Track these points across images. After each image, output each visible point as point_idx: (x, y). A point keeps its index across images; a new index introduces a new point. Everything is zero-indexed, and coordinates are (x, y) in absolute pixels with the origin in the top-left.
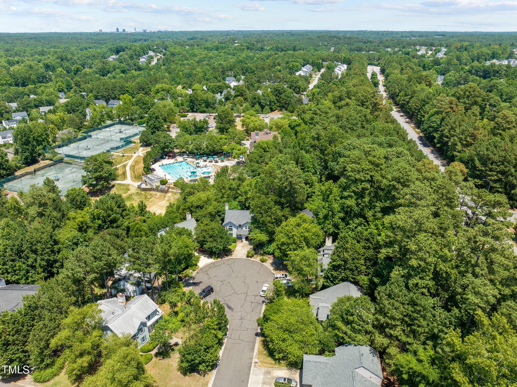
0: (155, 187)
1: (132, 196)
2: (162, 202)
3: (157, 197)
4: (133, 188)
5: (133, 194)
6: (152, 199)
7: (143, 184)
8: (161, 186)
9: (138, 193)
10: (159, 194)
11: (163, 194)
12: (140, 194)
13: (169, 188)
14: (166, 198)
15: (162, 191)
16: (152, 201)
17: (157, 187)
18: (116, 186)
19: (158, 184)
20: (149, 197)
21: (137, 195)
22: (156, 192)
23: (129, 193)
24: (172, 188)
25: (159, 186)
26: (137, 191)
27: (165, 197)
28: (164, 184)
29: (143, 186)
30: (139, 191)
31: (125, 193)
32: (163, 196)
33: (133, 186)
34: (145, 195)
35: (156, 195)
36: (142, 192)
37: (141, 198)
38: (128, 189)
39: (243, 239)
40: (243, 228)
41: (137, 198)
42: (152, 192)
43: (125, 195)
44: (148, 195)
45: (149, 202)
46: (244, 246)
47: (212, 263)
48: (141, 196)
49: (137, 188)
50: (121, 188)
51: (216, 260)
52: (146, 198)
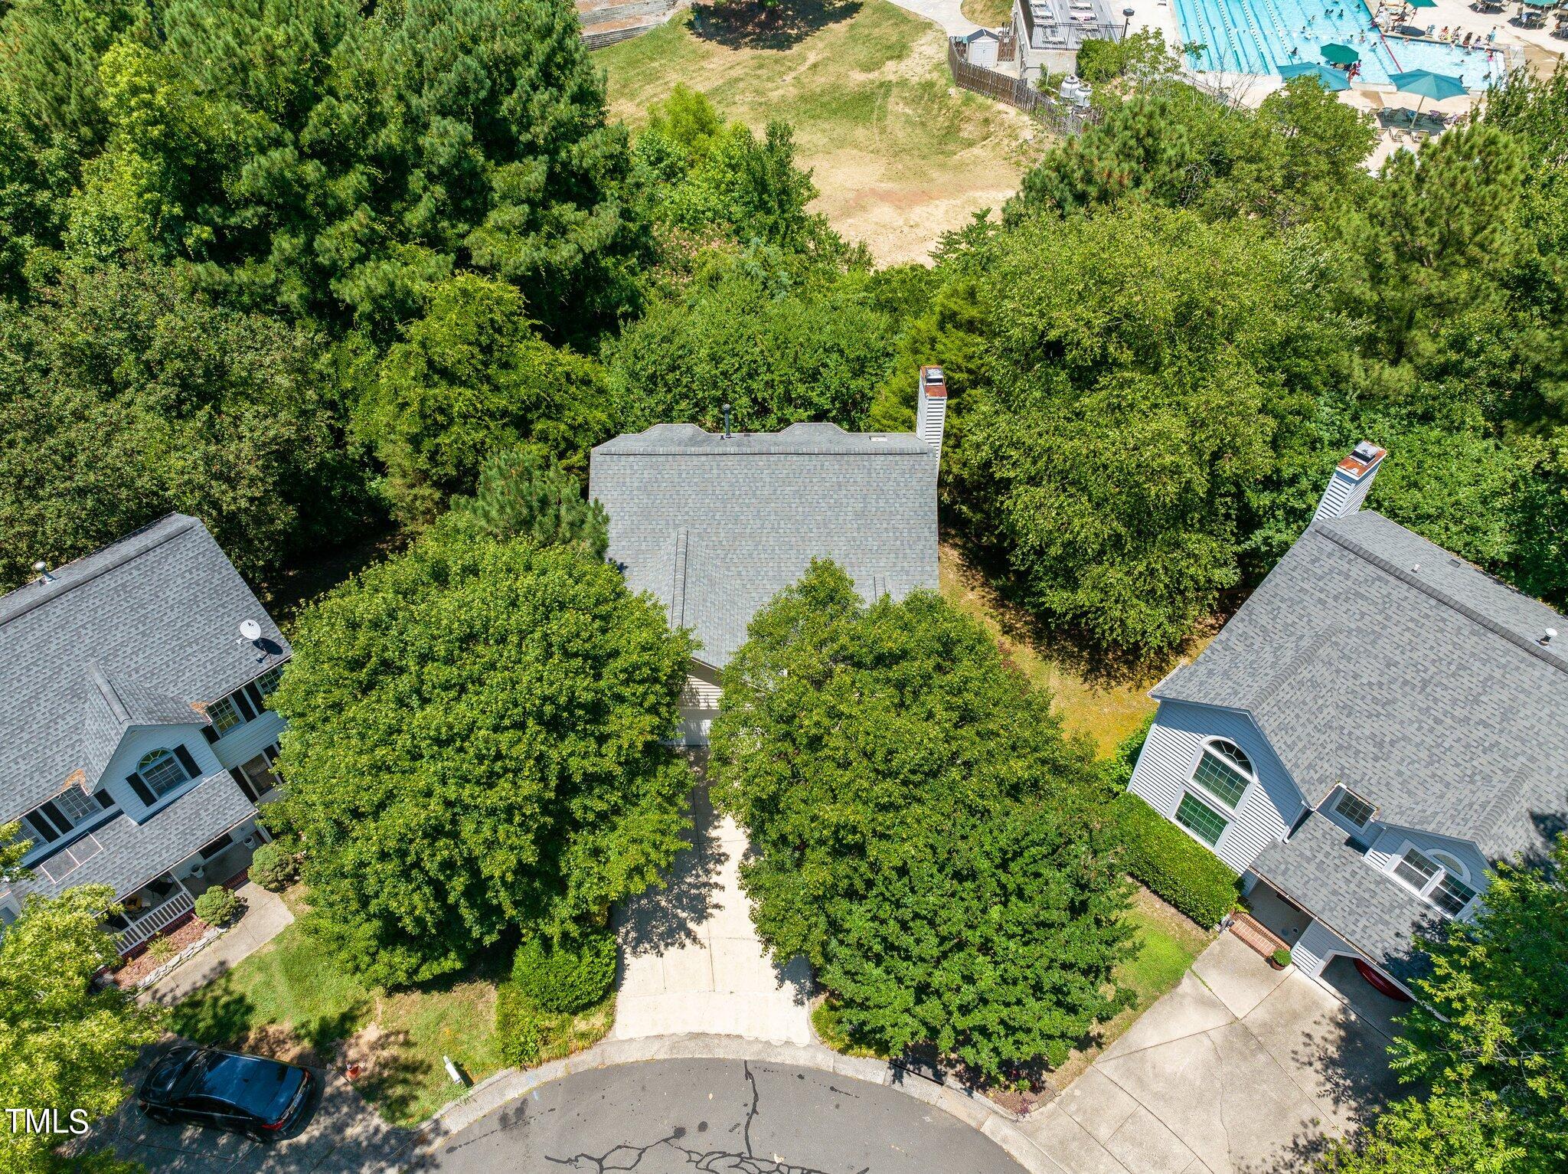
0: (1033, 79)
1: (887, 95)
5: (903, 83)
6: (976, 151)
7: (984, 40)
8: (1072, 87)
9: (930, 85)
12: (933, 98)
16: (960, 167)
17: (1050, 84)
18: (858, 17)
19: (1063, 64)
20: (968, 131)
21: (915, 101)
22: (1026, 118)
23: (891, 70)
25: (1056, 82)
26: (935, 75)
28: (1097, 78)
29: (983, 55)
30: (941, 80)
31: (867, 68)
33: (938, 36)
34: (957, 113)
35: (1013, 133)
36: (953, 91)
37: (923, 124)
38: (899, 52)
39: (1299, 952)
40: (1371, 858)
41: (904, 114)
42: (1001, 106)
43: (858, 77)
44: (969, 120)
45: (942, 166)
46: (1261, 1047)
47: (748, 1075)
48: (935, 112)
49: (943, 56)
50: (876, 32)
51: (827, 1059)
52: (951, 132)
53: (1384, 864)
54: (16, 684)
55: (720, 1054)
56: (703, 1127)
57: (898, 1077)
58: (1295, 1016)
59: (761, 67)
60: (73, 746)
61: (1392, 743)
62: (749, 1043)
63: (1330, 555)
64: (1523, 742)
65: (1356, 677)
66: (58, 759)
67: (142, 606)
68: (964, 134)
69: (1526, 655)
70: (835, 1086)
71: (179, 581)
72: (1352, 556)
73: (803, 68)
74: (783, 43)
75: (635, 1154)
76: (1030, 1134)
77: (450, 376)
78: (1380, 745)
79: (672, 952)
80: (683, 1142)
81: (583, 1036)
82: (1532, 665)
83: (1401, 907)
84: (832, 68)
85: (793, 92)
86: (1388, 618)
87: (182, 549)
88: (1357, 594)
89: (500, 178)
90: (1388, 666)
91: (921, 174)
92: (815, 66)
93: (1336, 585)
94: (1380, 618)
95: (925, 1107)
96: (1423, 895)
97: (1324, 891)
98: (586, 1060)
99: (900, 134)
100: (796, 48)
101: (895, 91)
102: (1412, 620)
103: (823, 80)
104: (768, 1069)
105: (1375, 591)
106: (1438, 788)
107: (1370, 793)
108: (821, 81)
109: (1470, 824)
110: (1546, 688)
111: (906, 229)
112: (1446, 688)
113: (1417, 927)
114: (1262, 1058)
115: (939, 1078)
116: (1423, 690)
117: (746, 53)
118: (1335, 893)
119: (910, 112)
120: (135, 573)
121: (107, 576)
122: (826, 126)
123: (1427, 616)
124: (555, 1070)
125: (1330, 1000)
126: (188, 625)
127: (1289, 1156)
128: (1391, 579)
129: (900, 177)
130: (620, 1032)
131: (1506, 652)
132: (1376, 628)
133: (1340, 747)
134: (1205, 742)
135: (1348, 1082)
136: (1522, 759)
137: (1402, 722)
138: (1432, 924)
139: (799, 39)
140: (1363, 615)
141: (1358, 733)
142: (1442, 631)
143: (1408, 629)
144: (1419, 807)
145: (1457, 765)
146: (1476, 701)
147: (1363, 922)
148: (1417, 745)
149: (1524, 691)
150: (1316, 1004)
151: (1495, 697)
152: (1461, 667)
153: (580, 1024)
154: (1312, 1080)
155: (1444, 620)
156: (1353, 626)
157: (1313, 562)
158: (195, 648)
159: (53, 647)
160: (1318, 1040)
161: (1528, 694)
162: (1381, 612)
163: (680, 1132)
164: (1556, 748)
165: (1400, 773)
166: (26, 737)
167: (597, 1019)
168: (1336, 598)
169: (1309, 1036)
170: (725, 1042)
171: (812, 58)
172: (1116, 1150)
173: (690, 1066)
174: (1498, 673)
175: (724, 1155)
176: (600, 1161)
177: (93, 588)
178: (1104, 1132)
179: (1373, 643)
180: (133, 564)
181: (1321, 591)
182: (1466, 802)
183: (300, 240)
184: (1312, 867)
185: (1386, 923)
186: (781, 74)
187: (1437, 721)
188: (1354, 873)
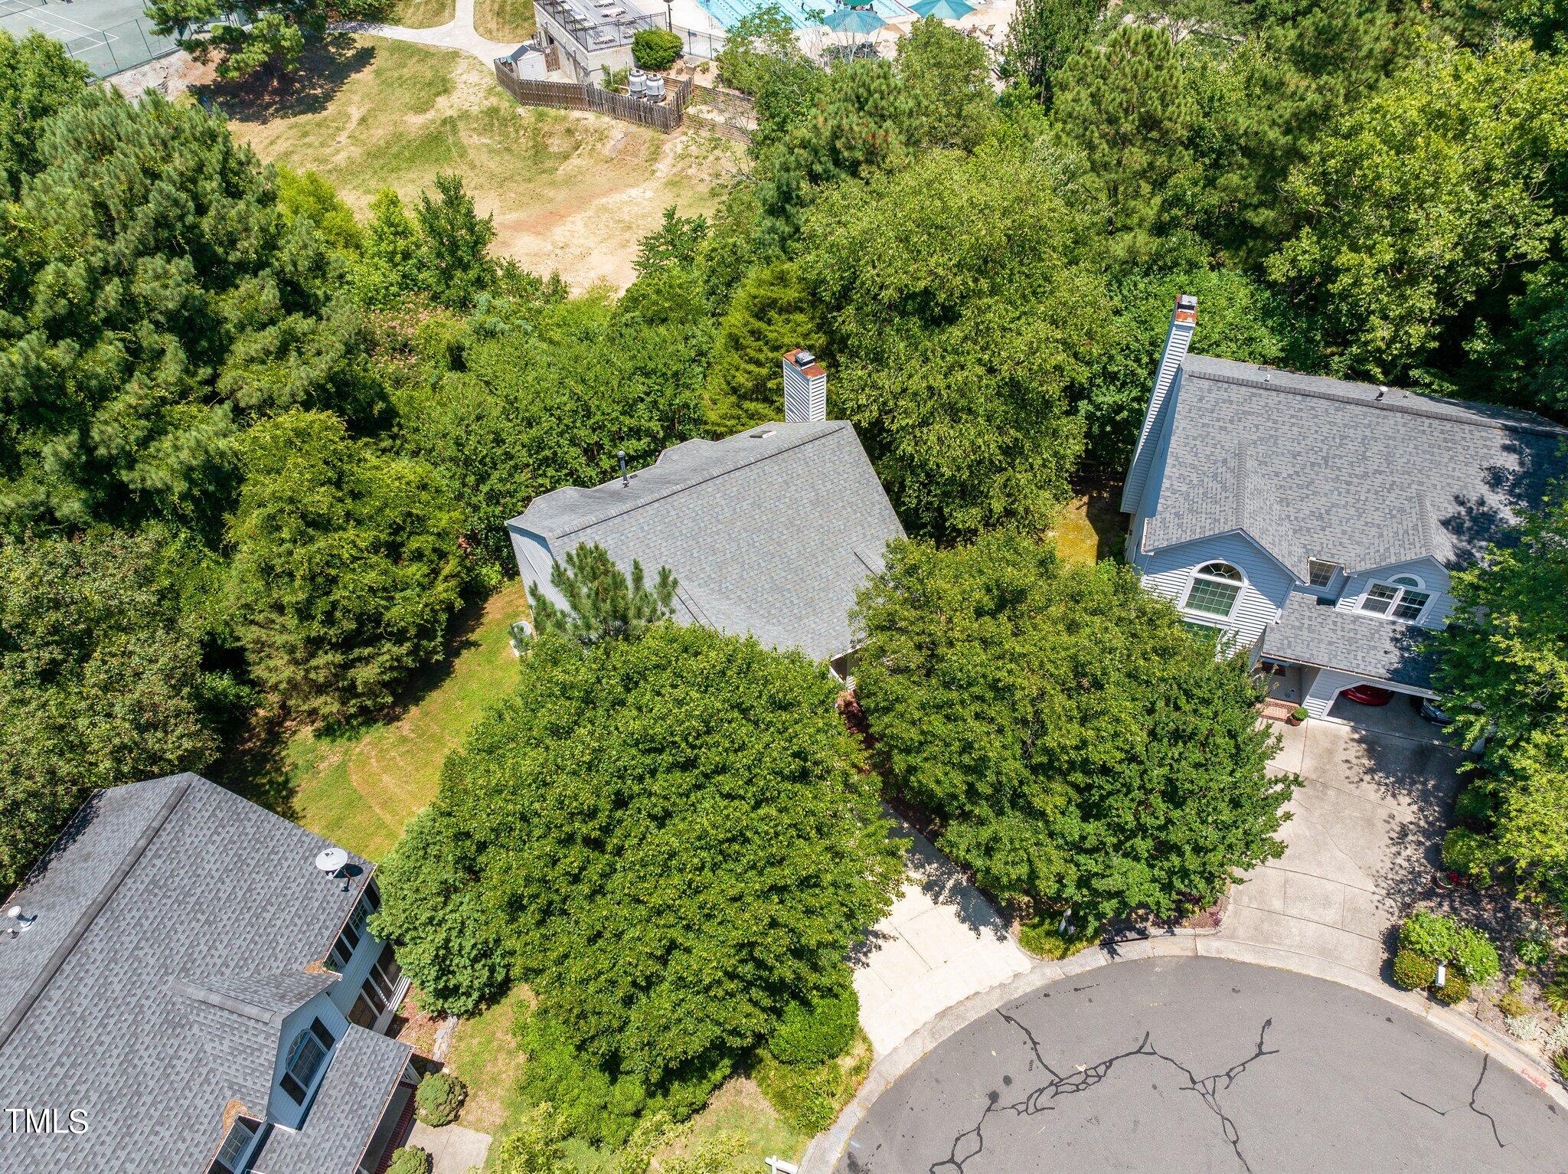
0: (597, 80)
1: (455, 130)
2: (634, 192)
3: (607, 149)
4: (473, 77)
5: (465, 115)
6: (575, 161)
7: (530, 55)
8: (640, 80)
9: (493, 112)
10: (618, 129)
11: (646, 133)
12: (504, 122)
13: (686, 92)
14: (664, 168)
15: (642, 112)
16: (569, 181)
17: (616, 82)
18: (377, 62)
19: (621, 60)
20: (556, 145)
21: (487, 129)
22: (606, 120)
23: (446, 107)
24: (709, 95)
25: (623, 80)
26: (494, 101)
27: (655, 155)
28: (660, 66)
29: (533, 69)
30: (504, 102)
31: (421, 108)
32: (644, 153)
33: (476, 63)
34: (537, 131)
35: (601, 136)
36: (520, 110)
37: (508, 150)
38: (444, 87)
39: (1310, 703)
40: (1342, 606)
41: (484, 145)
42: (576, 114)
43: (415, 123)
44: (551, 135)
45: (552, 184)
46: (1325, 786)
47: (1008, 1019)
48: (513, 135)
49: (490, 81)
50: (406, 72)
51: (1053, 971)
52: (539, 151)
53: (1353, 606)
54: (100, 1050)
55: (973, 1016)
56: (1007, 1080)
57: (1113, 952)
58: (1330, 752)
59: (305, 134)
60: (207, 1081)
61: (1328, 512)
62: (987, 993)
63: (1210, 391)
64: (1409, 474)
65: (1277, 475)
66: (199, 1103)
67: (188, 894)
68: (554, 149)
69: (1378, 411)
70: (1077, 986)
71: (212, 848)
72: (1226, 385)
73: (352, 125)
74: (315, 105)
75: (974, 1136)
76: (1232, 937)
77: (321, 524)
78: (1320, 517)
79: (874, 957)
80: (1003, 1102)
81: (857, 1070)
82: (1385, 417)
83: (1378, 631)
84: (382, 118)
85: (356, 152)
86: (1275, 422)
87: (194, 813)
88: (1244, 413)
89: (229, 306)
90: (1294, 457)
91: (540, 197)
92: (363, 120)
93: (1227, 412)
94: (1270, 424)
95: (1148, 962)
96: (1388, 616)
97: (1323, 646)
98: (871, 1088)
99: (492, 165)
100: (332, 108)
101: (461, 125)
102: (1292, 416)
103: (381, 132)
104: (1018, 1005)
105: (1255, 405)
106: (1374, 531)
107: (1333, 556)
108: (379, 134)
109: (1418, 545)
110: (1402, 430)
111: (558, 251)
112: (1341, 457)
113: (1395, 640)
114: (1331, 793)
115: (1143, 935)
116: (1327, 465)
117: (278, 125)
118: (1330, 643)
119: (488, 141)
120: (158, 862)
121: (129, 881)
122: (411, 176)
123: (1301, 410)
124: (851, 1115)
125: (1342, 728)
126: (249, 890)
127: (1394, 849)
128: (1261, 391)
129: (521, 205)
130: (881, 1048)
131: (1365, 415)
132: (1272, 433)
133: (1295, 531)
134: (1195, 572)
135: (1392, 779)
136: (1414, 486)
137: (1326, 495)
138: (1402, 633)
139: (328, 97)
140: (1257, 426)
141: (1301, 515)
142: (1316, 416)
143: (1293, 424)
144: (1372, 551)
145: (1377, 509)
146: (1365, 458)
147: (1360, 655)
148: (1345, 507)
149: (1390, 438)
150: (1336, 737)
151: (1375, 450)
152: (1343, 438)
153: (846, 1063)
154: (1370, 791)
155: (1313, 408)
156: (1255, 438)
157: (1201, 400)
158: (272, 910)
159: (118, 987)
160: (1354, 761)
161: (1394, 439)
162: (1268, 419)
163: (994, 1097)
164: (1430, 469)
165: (1344, 532)
166: (149, 1099)
167: (858, 1049)
168: (1231, 422)
169: (1347, 761)
170: (969, 1004)
171: (356, 113)
172: (1294, 912)
173: (959, 1040)
174: (1368, 433)
175: (1041, 1091)
176: (952, 1160)
177: (122, 900)
178: (1277, 904)
179: (1275, 444)
180: (149, 854)
181: (1218, 420)
182: (1401, 532)
183: (74, 437)
184: (1305, 633)
185: (1375, 648)
186: (333, 136)
187: (1348, 483)
188: (1335, 623)
